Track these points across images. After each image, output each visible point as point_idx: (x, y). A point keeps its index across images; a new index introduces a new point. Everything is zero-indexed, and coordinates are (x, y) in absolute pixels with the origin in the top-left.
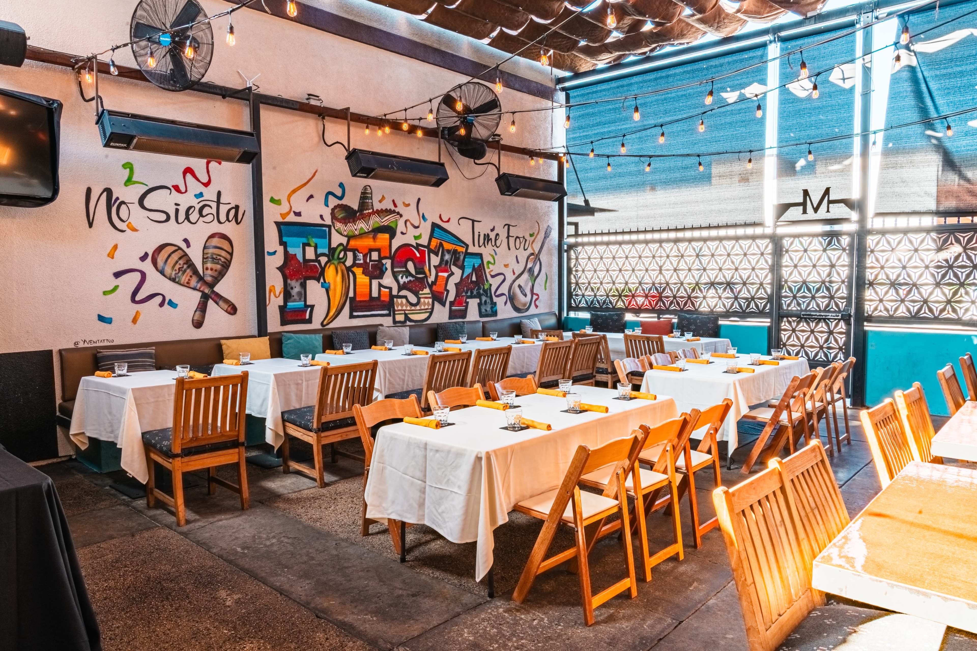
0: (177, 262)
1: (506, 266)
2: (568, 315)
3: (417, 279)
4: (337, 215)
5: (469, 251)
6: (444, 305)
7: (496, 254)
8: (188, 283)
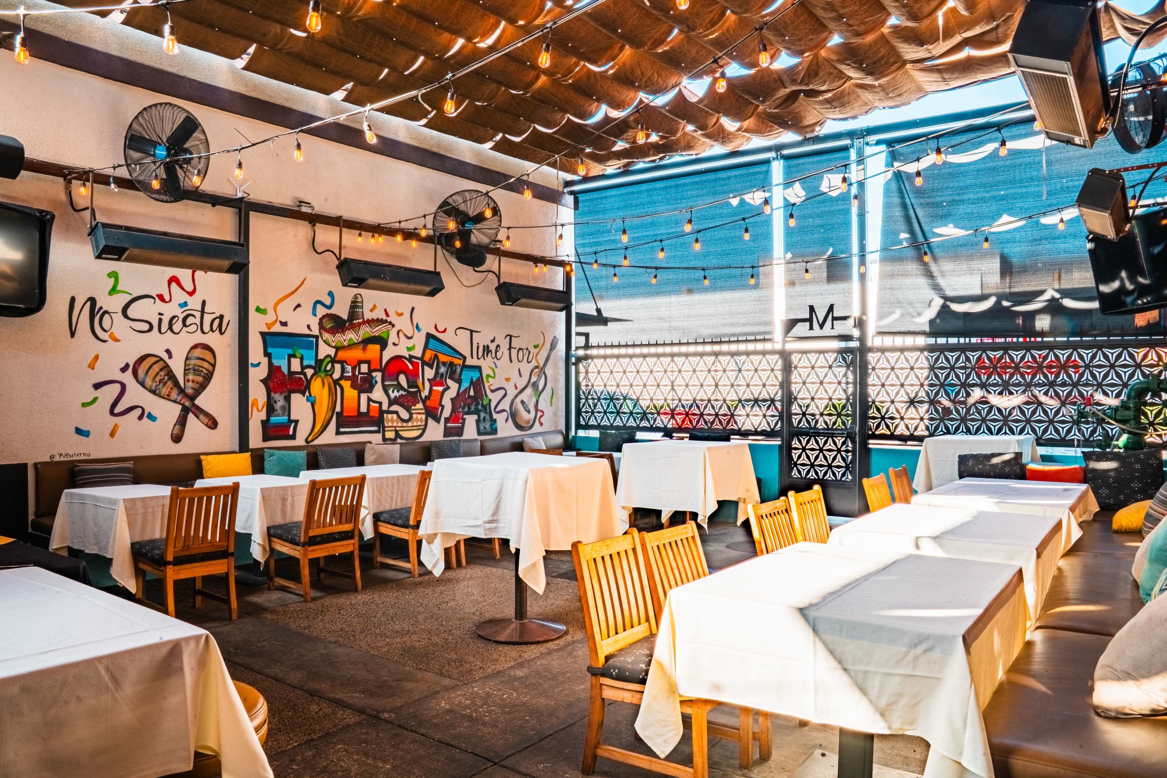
0: (158, 373)
1: (508, 380)
2: (576, 433)
3: (409, 392)
4: (325, 325)
5: (467, 363)
6: (438, 421)
7: (496, 367)
8: (168, 395)
